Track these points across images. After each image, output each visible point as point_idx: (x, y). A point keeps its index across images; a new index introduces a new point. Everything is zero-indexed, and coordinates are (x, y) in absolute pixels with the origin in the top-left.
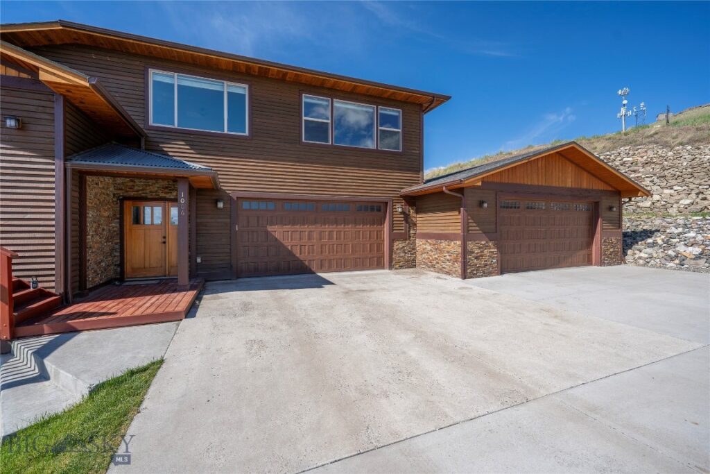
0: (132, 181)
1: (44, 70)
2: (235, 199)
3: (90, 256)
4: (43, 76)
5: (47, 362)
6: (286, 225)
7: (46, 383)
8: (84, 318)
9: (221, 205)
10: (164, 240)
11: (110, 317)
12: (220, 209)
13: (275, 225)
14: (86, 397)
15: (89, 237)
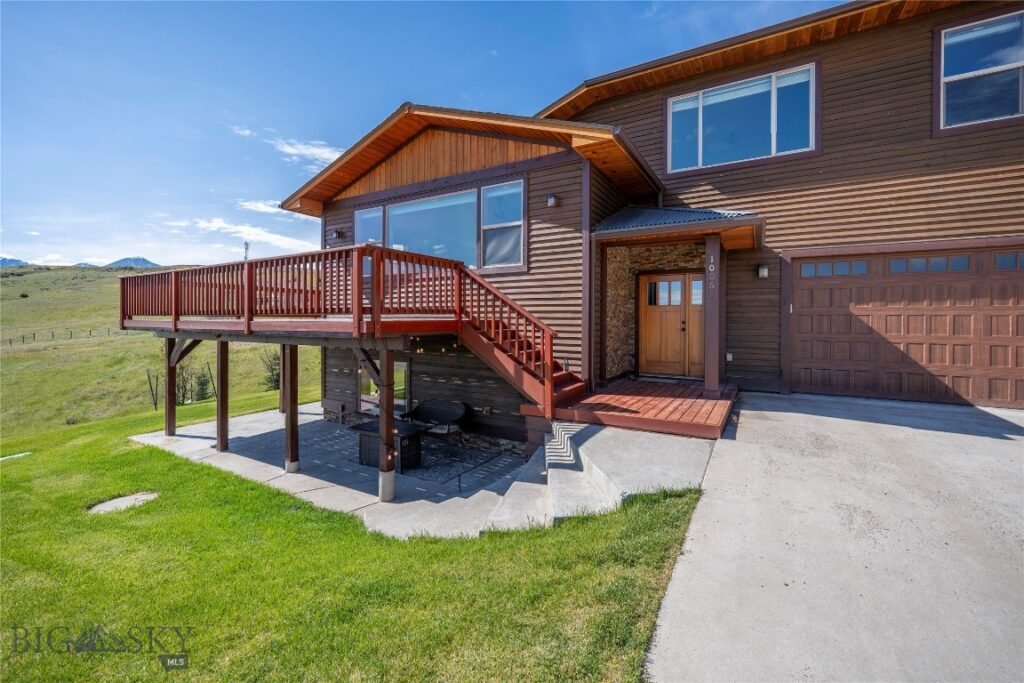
0: (649, 250)
1: (579, 136)
2: (789, 260)
3: (610, 344)
4: (576, 143)
5: (581, 450)
6: (893, 302)
7: (579, 473)
8: (608, 411)
9: (764, 273)
10: (682, 326)
11: (633, 415)
12: (764, 279)
13: (868, 303)
14: (619, 506)
15: (608, 319)
